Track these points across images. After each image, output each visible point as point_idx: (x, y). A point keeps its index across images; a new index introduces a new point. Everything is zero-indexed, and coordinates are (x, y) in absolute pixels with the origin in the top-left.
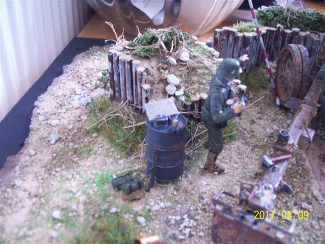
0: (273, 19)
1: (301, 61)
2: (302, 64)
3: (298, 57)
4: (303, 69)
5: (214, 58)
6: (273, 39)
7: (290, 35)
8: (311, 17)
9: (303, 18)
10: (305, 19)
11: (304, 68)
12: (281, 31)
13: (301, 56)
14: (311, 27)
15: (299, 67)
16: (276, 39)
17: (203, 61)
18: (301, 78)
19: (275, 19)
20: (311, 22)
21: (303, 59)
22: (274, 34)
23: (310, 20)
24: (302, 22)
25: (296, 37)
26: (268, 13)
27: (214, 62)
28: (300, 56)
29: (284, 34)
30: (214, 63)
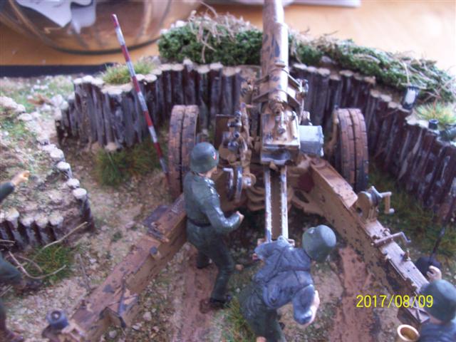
0: (180, 49)
1: (178, 143)
2: (180, 148)
3: (174, 136)
4: (181, 158)
5: (39, 146)
6: (180, 83)
7: (206, 76)
8: (245, 42)
9: (231, 45)
10: (232, 47)
11: (183, 156)
12: (189, 71)
13: (181, 134)
14: (246, 58)
15: (174, 155)
16: (185, 83)
17: (17, 155)
18: (178, 173)
19: (184, 49)
20: (244, 51)
21: (183, 140)
22: (180, 76)
23: (242, 47)
24: (230, 51)
25: (217, 78)
26: (171, 41)
27: (37, 152)
28: (178, 134)
29: (195, 75)
30: (36, 156)
